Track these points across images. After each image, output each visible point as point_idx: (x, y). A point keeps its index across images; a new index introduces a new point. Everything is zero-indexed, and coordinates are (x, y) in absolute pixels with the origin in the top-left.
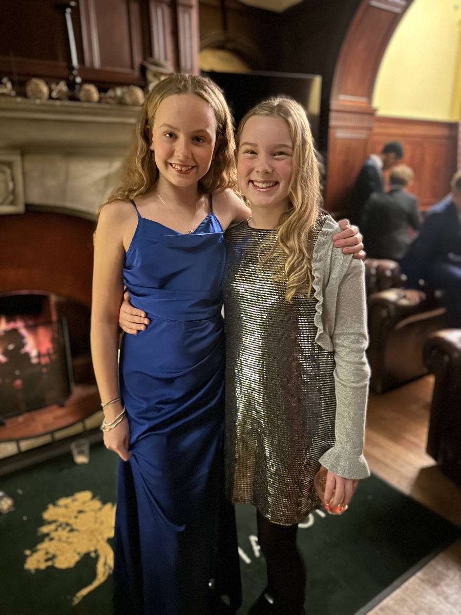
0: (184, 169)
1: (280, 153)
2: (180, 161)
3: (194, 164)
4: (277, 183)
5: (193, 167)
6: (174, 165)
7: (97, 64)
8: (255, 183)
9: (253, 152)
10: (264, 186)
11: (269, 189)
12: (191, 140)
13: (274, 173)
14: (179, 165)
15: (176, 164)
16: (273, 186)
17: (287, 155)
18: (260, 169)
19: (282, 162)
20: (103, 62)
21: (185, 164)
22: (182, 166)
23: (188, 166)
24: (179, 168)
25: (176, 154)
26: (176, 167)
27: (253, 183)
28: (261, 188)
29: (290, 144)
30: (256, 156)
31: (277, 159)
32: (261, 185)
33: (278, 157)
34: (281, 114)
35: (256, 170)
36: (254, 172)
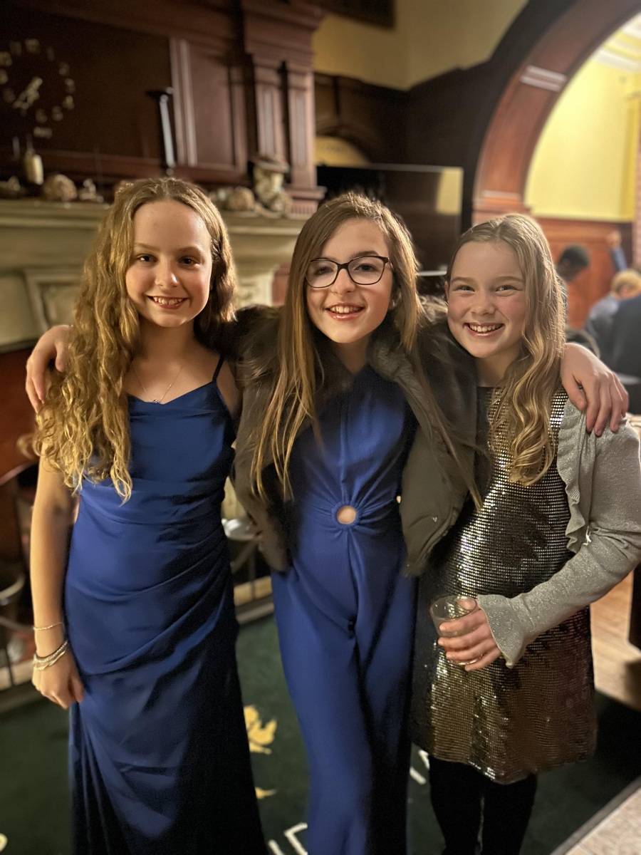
0: (172, 302)
1: (506, 288)
2: (165, 292)
3: (184, 295)
4: (502, 325)
5: (184, 300)
6: (156, 299)
7: (193, 160)
8: (473, 327)
9: (468, 288)
10: (484, 329)
11: (491, 333)
12: (177, 263)
13: (497, 313)
14: (162, 297)
15: (158, 297)
16: (496, 329)
17: (516, 289)
18: (479, 309)
19: (510, 298)
20: (199, 158)
21: (171, 296)
22: (167, 299)
23: (177, 298)
24: (163, 302)
25: (157, 282)
26: (160, 301)
27: (469, 327)
28: (480, 333)
29: (519, 276)
30: (472, 292)
31: (500, 296)
32: (479, 329)
33: (502, 292)
34: (507, 238)
35: (472, 310)
36: (469, 313)
